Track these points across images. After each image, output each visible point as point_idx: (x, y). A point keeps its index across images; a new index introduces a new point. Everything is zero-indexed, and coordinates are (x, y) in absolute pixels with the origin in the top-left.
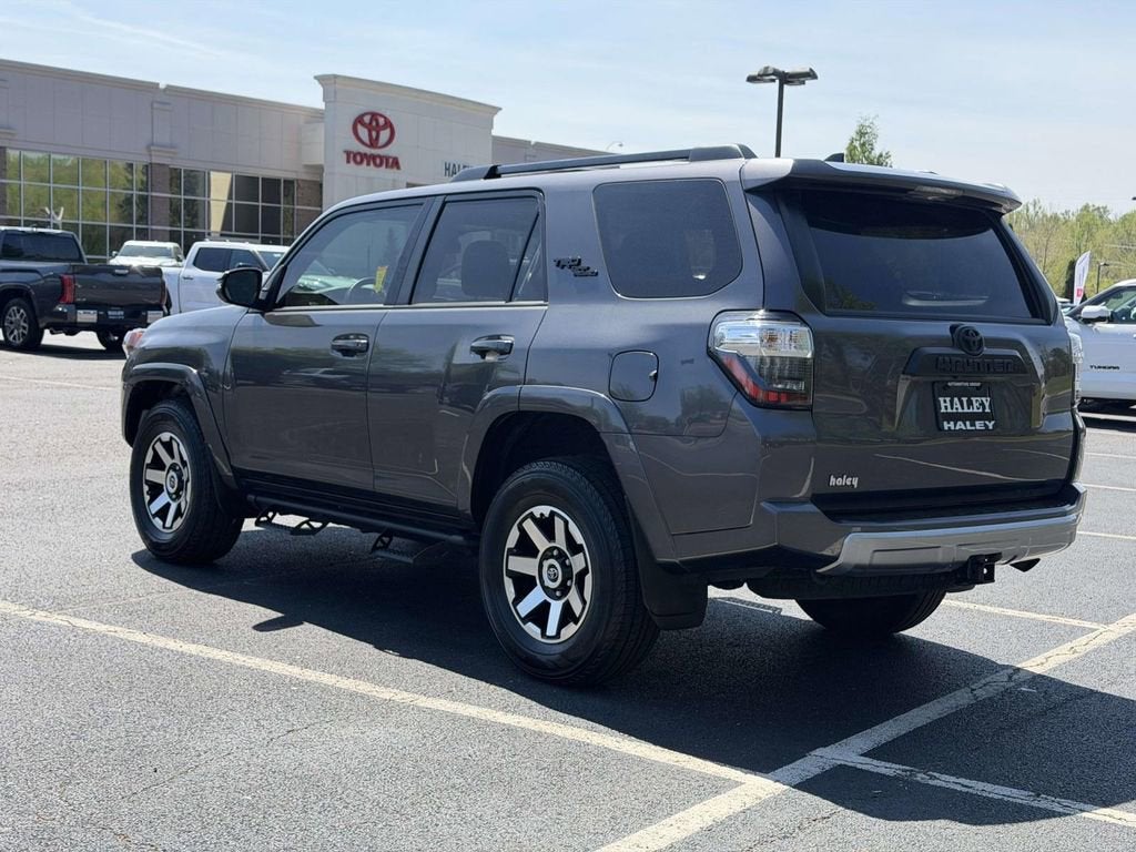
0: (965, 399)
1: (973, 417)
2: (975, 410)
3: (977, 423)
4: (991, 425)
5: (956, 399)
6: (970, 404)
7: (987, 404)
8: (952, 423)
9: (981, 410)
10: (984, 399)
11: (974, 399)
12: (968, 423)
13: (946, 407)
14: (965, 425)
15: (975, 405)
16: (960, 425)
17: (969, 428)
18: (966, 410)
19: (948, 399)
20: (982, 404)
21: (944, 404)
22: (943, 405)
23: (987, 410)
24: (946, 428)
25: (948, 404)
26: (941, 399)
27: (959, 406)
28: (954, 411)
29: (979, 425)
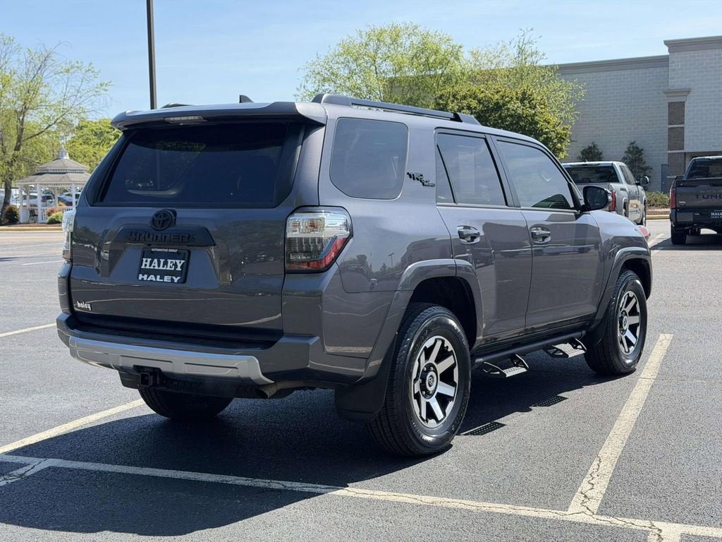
0: (162, 261)
1: (163, 273)
2: (168, 268)
3: (166, 277)
4: (176, 280)
5: (156, 260)
6: (166, 263)
7: (179, 265)
8: (146, 276)
9: (173, 269)
10: (178, 261)
11: (169, 261)
12: (158, 277)
13: (146, 265)
14: (156, 278)
15: (169, 264)
16: (152, 277)
17: (158, 279)
18: (161, 268)
19: (149, 260)
20: (176, 265)
21: (146, 263)
22: (144, 263)
23: (179, 269)
24: (140, 278)
25: (148, 263)
26: (144, 259)
27: (156, 265)
28: (152, 267)
29: (167, 279)
